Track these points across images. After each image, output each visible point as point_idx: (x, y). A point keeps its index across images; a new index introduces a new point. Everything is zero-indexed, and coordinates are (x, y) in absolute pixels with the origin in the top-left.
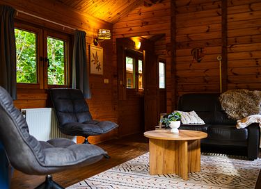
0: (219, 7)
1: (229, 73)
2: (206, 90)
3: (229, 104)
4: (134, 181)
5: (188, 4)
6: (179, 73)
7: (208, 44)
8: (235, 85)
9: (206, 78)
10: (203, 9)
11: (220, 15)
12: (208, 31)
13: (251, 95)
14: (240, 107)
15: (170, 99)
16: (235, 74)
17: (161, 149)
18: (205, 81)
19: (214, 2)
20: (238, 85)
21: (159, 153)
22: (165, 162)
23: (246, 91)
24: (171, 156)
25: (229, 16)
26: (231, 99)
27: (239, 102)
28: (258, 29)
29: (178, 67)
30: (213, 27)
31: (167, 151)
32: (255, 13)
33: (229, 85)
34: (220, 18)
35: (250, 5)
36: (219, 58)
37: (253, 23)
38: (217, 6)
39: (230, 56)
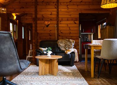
0: (56, 5)
1: (59, 32)
2: (50, 39)
3: (61, 44)
4: (35, 79)
5: (43, 2)
6: (38, 31)
7: (51, 20)
8: (61, 37)
9: (50, 34)
10: (49, 5)
11: (56, 8)
12: (51, 14)
13: (69, 41)
14: (65, 46)
15: (35, 43)
16: (62, 33)
17: (44, 64)
18: (50, 35)
19: (54, 2)
20: (63, 37)
21: (43, 66)
22: (45, 69)
23: (67, 40)
24: (47, 66)
25: (59, 9)
26: (62, 42)
27: (65, 44)
28: (70, 16)
29: (38, 29)
30: (53, 13)
31: (46, 64)
32: (69, 9)
33: (59, 37)
34: (56, 9)
35: (67, 6)
36: (56, 26)
37: (68, 13)
38: (55, 4)
39: (60, 25)
